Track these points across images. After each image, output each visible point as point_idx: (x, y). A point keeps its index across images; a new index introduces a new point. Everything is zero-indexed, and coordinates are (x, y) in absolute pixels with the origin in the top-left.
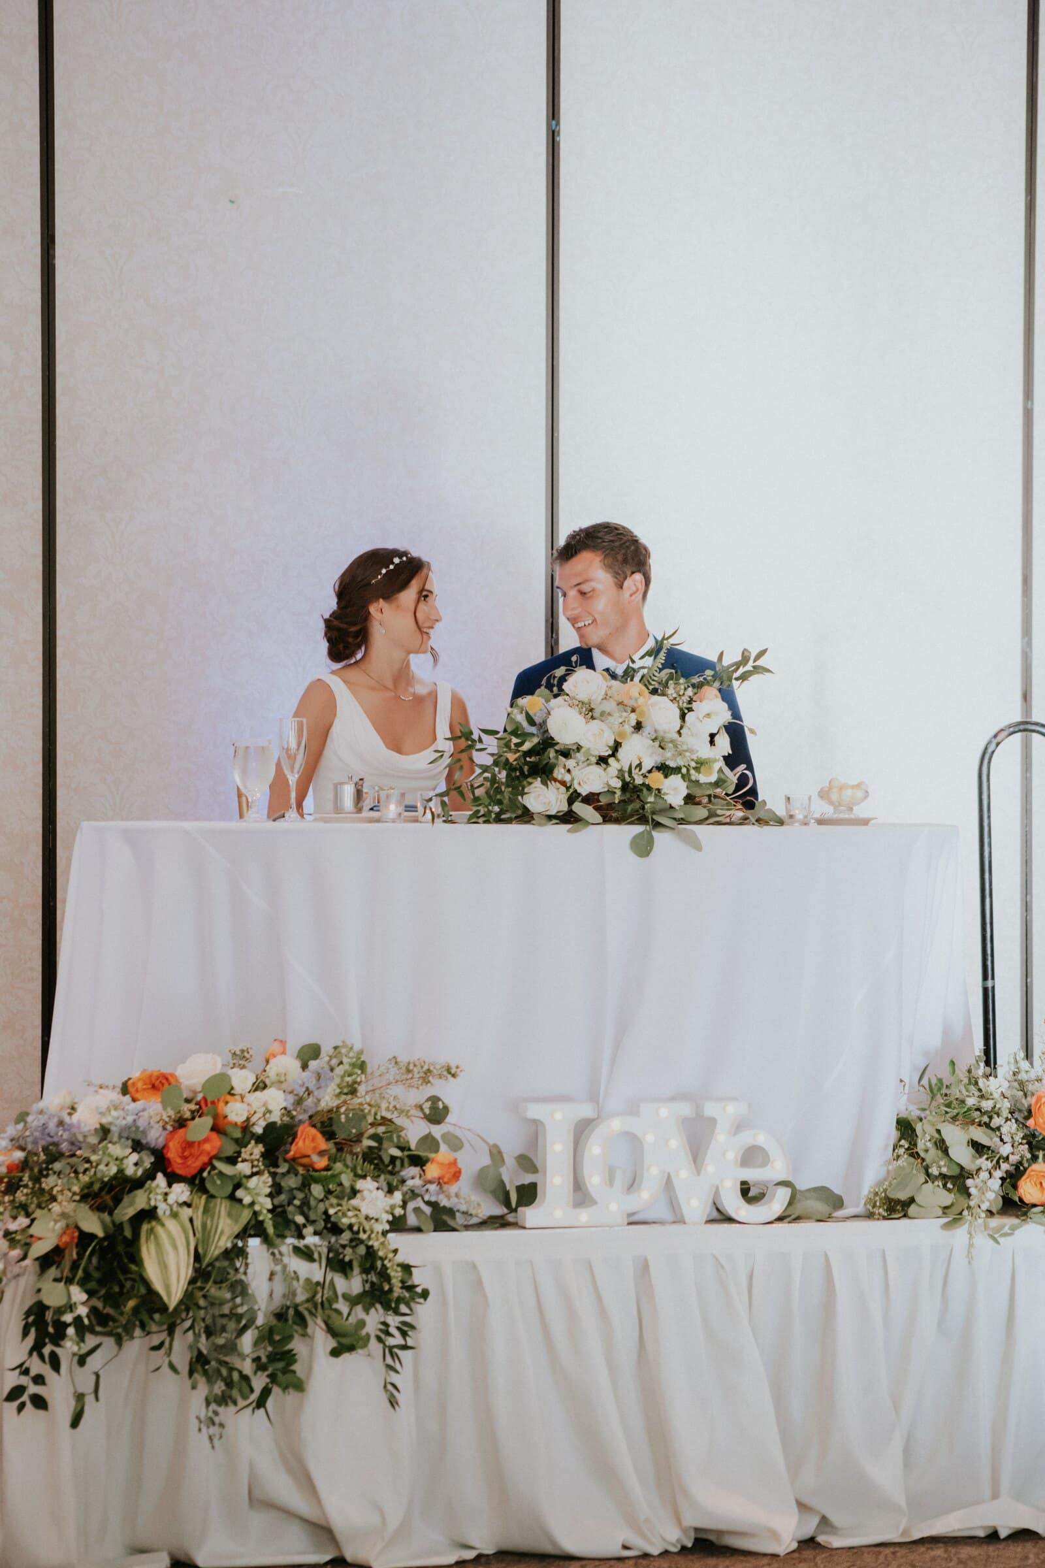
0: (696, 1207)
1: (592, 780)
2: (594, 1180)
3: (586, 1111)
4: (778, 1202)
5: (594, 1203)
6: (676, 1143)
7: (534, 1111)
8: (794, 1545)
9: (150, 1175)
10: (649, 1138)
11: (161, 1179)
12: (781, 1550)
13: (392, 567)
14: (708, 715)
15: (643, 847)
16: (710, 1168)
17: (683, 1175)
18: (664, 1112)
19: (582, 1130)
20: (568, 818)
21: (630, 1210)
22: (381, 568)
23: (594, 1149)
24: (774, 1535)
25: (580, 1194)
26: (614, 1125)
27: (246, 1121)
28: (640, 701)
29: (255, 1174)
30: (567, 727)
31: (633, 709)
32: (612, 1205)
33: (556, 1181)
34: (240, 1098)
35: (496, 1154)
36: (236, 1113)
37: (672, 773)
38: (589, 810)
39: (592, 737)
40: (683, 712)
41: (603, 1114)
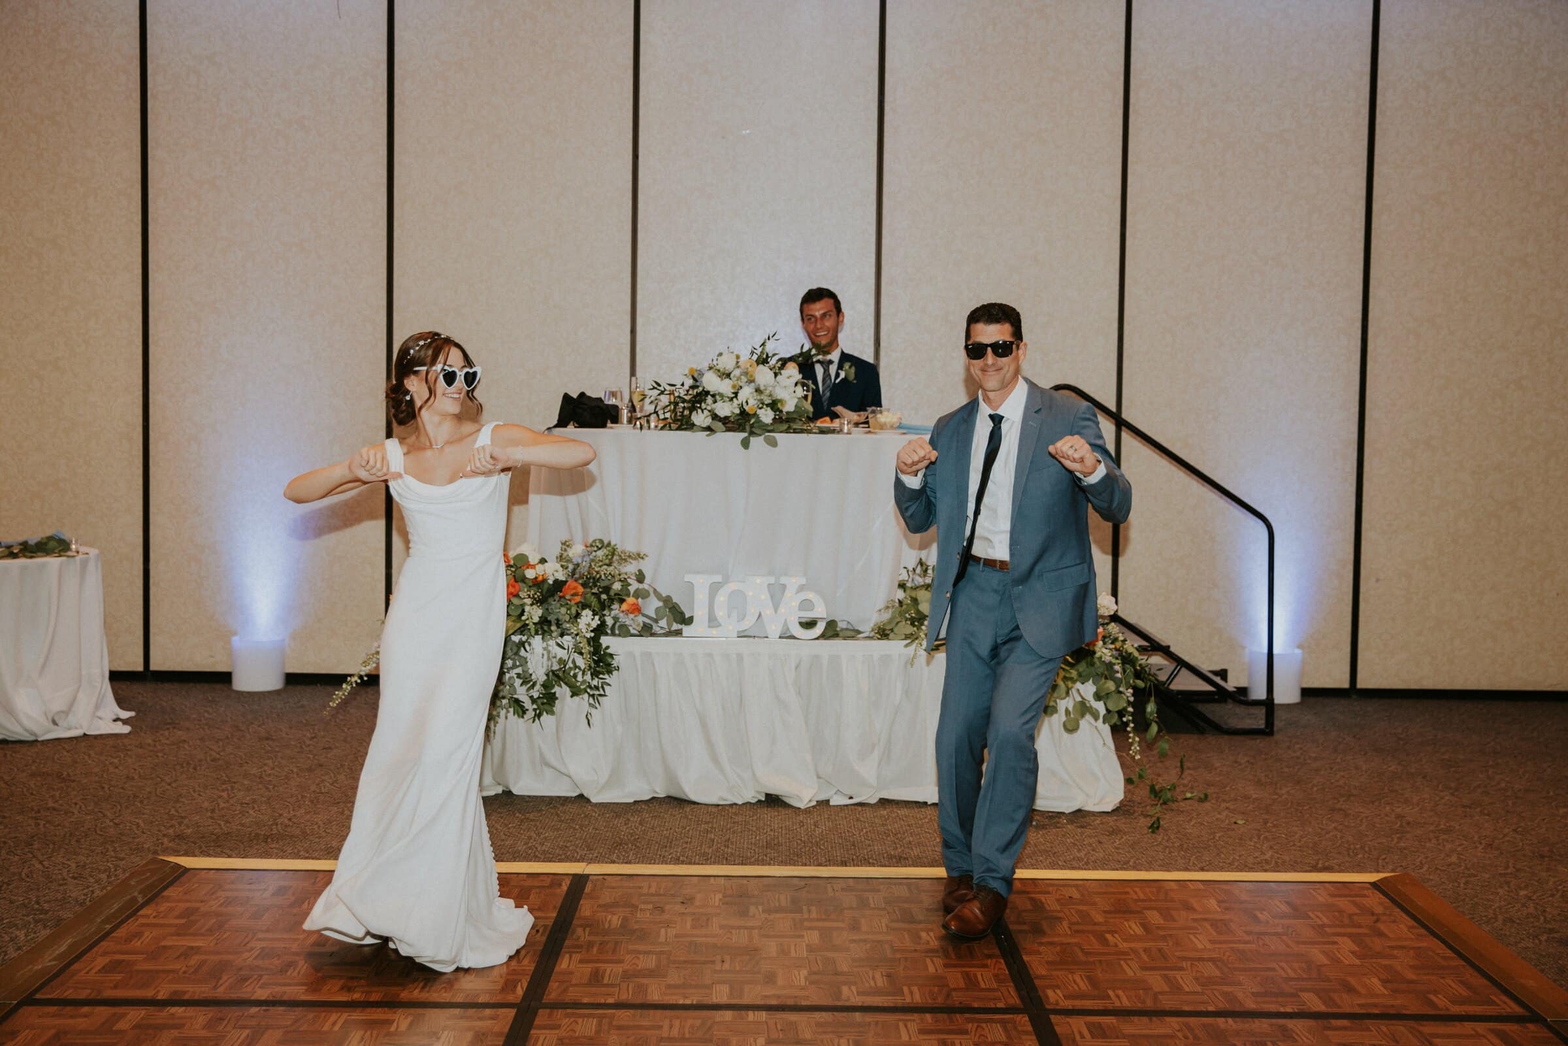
0: (774, 630)
1: (725, 409)
2: (720, 613)
3: (718, 578)
4: (819, 629)
5: (720, 625)
6: (765, 596)
7: (689, 578)
8: (814, 803)
10: (750, 594)
12: (802, 806)
14: (789, 377)
15: (745, 444)
16: (782, 610)
17: (768, 612)
18: (758, 581)
19: (714, 589)
20: (709, 429)
21: (740, 630)
23: (721, 598)
24: (800, 799)
25: (713, 621)
26: (732, 586)
27: (536, 578)
28: (750, 369)
29: (532, 605)
30: (711, 382)
31: (746, 373)
32: (730, 627)
33: (700, 613)
34: (533, 567)
35: (667, 601)
36: (530, 574)
37: (765, 406)
38: (719, 425)
39: (725, 387)
40: (776, 375)
41: (726, 580)
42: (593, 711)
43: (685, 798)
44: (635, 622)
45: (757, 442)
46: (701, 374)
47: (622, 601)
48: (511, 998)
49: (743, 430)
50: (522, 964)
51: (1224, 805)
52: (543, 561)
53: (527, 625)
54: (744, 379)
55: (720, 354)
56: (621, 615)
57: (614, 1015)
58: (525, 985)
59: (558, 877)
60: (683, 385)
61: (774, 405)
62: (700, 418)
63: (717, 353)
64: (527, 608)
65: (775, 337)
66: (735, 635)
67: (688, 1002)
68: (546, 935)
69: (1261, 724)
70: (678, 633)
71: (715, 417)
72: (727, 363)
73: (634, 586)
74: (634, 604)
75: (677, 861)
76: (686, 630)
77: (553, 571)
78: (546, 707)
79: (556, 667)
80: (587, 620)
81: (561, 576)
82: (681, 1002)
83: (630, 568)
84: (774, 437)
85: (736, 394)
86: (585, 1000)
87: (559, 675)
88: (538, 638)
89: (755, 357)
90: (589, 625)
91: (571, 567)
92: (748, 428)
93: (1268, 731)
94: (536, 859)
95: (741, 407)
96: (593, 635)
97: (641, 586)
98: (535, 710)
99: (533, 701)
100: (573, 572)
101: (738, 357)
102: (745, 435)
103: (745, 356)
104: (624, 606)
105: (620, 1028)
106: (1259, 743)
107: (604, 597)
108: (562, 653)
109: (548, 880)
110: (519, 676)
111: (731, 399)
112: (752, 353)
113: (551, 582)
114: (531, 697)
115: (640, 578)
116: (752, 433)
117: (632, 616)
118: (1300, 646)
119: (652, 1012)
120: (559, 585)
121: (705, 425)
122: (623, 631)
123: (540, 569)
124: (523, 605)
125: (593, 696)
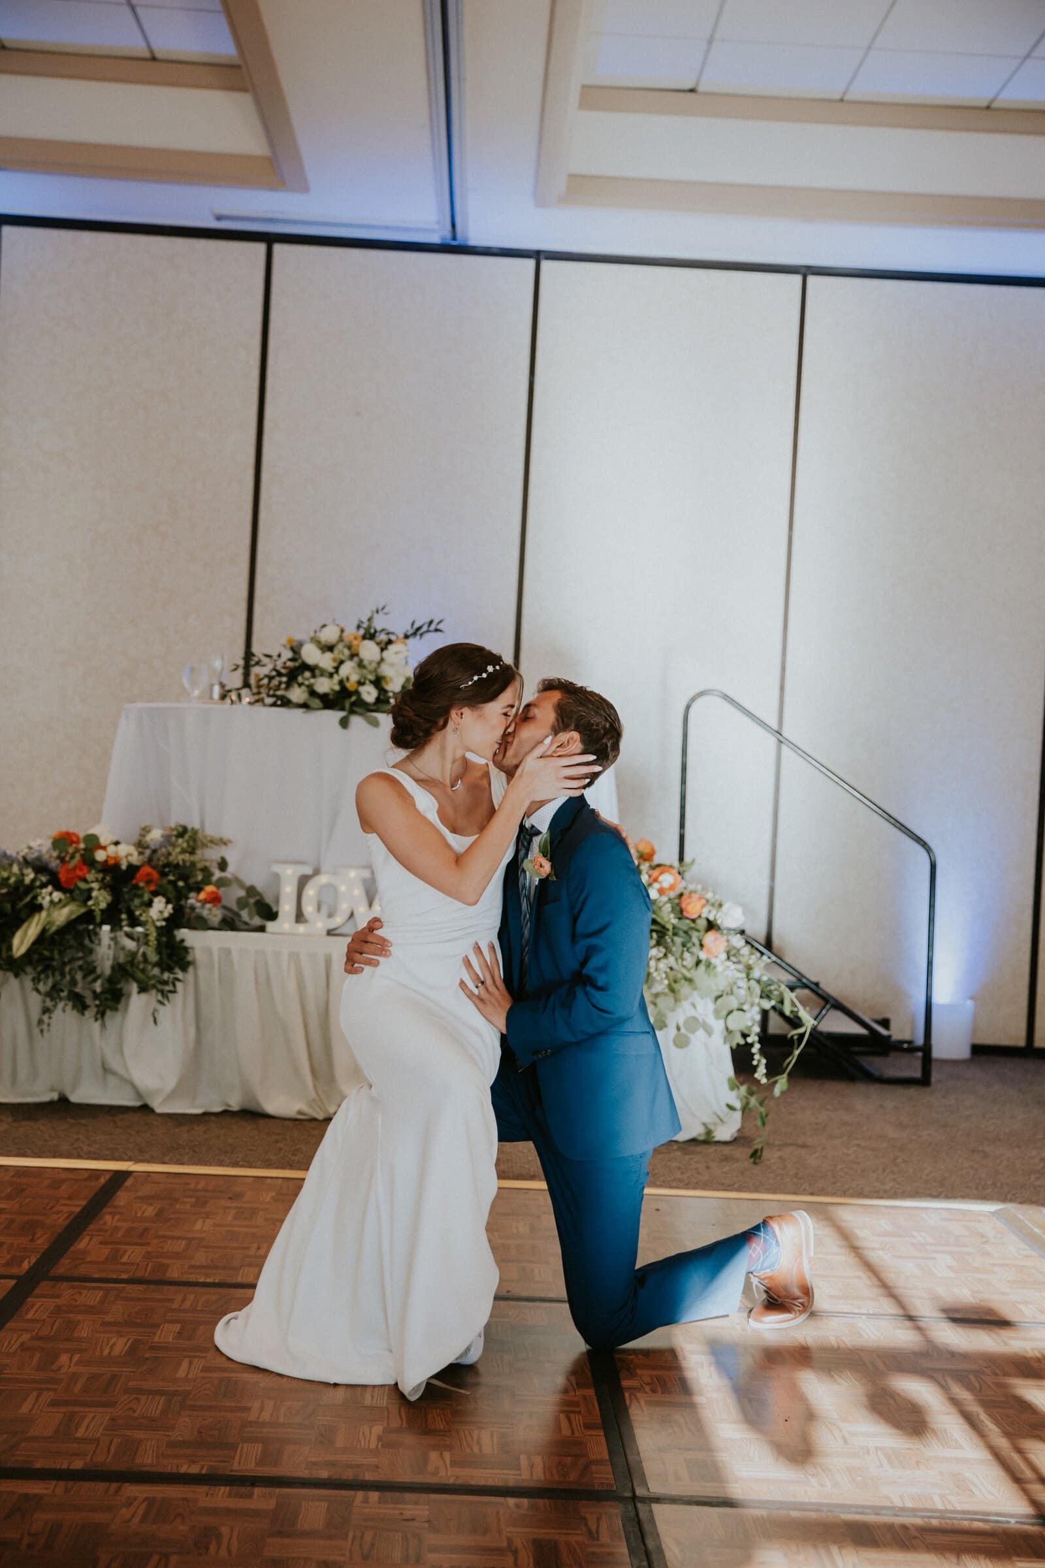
1: (324, 685)
2: (309, 909)
3: (308, 870)
5: (306, 921)
6: (359, 892)
7: (276, 868)
9: (43, 886)
10: (343, 888)
11: (50, 888)
13: (484, 675)
14: (397, 653)
15: (344, 723)
17: (361, 909)
18: (352, 874)
19: (303, 881)
20: (305, 706)
21: (332, 926)
22: (473, 675)
23: (310, 892)
25: (300, 917)
26: (323, 879)
27: (106, 861)
28: (355, 643)
29: (99, 889)
30: (311, 655)
31: (349, 647)
32: (320, 924)
33: (286, 908)
34: (104, 848)
35: (251, 891)
36: (100, 856)
37: (367, 682)
38: (316, 702)
39: (326, 661)
40: (382, 650)
41: (317, 872)
42: (160, 1007)
43: (259, 1110)
44: (214, 914)
45: (356, 721)
46: (301, 644)
47: (199, 890)
48: (15, 1271)
49: (343, 709)
50: (36, 1242)
51: (855, 1142)
52: (117, 843)
53: (94, 911)
54: (347, 652)
55: (324, 626)
56: (198, 905)
57: (125, 1288)
58: (33, 1260)
59: (98, 1172)
60: (279, 656)
61: (378, 682)
62: (297, 694)
63: (322, 624)
64: (94, 894)
65: (385, 611)
66: (324, 932)
67: (209, 1280)
68: (70, 1220)
69: (918, 1074)
70: (262, 929)
71: (313, 693)
72: (329, 635)
73: (217, 874)
74: (213, 893)
75: (236, 1165)
76: (270, 926)
77: (127, 854)
78: (110, 1003)
79: (122, 959)
80: (160, 909)
81: (135, 859)
82: (202, 1280)
83: (211, 855)
84: (376, 718)
85: (337, 669)
86: (96, 1276)
87: (125, 970)
88: (106, 928)
89: (362, 632)
90: (161, 912)
91: (148, 852)
92: (347, 706)
93: (924, 1081)
94: (79, 1157)
95: (341, 682)
96: (164, 923)
97: (223, 874)
98: (97, 1006)
99: (96, 996)
100: (150, 860)
101: (342, 631)
102: (342, 714)
103: (351, 631)
104: (202, 896)
105: (126, 1299)
106: (913, 1091)
107: (181, 884)
108: (130, 945)
109: (86, 1175)
110: (81, 968)
111: (331, 675)
112: (359, 627)
113: (124, 867)
114: (94, 992)
115: (223, 865)
116: (352, 712)
117: (208, 906)
118: (972, 998)
119: (166, 1287)
120: (133, 869)
121: (301, 701)
122: (201, 924)
123: (112, 850)
124: (90, 890)
125: (162, 992)
